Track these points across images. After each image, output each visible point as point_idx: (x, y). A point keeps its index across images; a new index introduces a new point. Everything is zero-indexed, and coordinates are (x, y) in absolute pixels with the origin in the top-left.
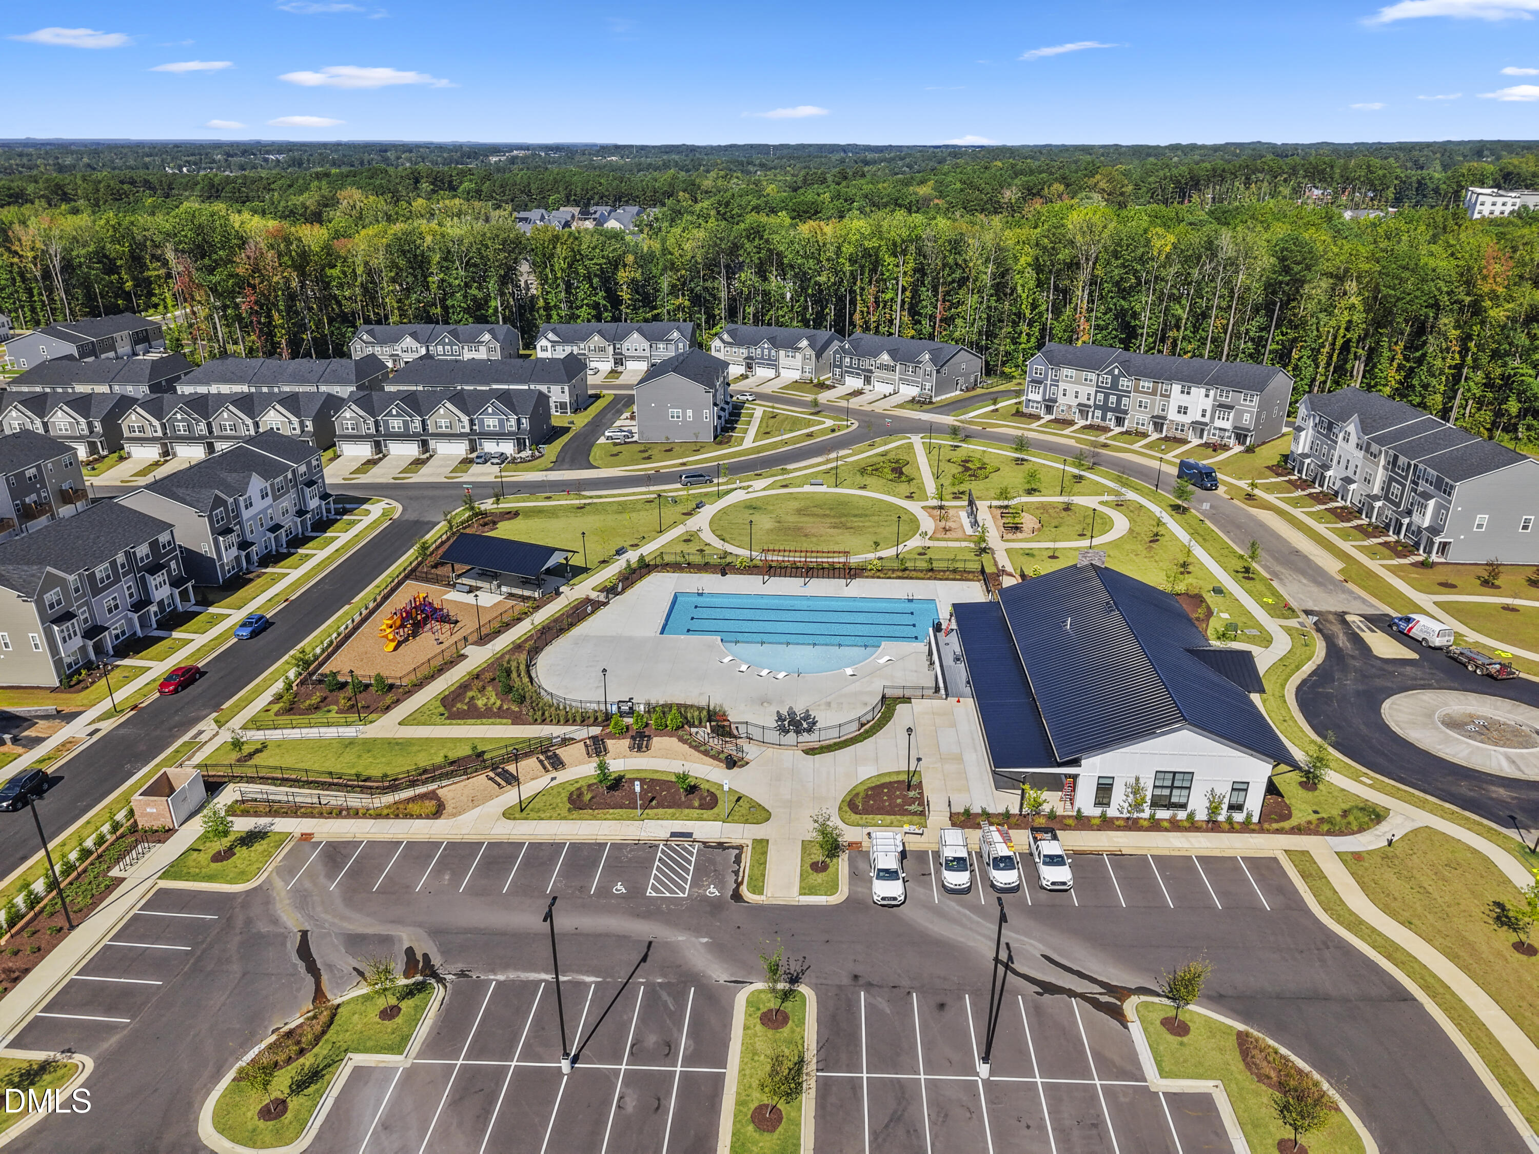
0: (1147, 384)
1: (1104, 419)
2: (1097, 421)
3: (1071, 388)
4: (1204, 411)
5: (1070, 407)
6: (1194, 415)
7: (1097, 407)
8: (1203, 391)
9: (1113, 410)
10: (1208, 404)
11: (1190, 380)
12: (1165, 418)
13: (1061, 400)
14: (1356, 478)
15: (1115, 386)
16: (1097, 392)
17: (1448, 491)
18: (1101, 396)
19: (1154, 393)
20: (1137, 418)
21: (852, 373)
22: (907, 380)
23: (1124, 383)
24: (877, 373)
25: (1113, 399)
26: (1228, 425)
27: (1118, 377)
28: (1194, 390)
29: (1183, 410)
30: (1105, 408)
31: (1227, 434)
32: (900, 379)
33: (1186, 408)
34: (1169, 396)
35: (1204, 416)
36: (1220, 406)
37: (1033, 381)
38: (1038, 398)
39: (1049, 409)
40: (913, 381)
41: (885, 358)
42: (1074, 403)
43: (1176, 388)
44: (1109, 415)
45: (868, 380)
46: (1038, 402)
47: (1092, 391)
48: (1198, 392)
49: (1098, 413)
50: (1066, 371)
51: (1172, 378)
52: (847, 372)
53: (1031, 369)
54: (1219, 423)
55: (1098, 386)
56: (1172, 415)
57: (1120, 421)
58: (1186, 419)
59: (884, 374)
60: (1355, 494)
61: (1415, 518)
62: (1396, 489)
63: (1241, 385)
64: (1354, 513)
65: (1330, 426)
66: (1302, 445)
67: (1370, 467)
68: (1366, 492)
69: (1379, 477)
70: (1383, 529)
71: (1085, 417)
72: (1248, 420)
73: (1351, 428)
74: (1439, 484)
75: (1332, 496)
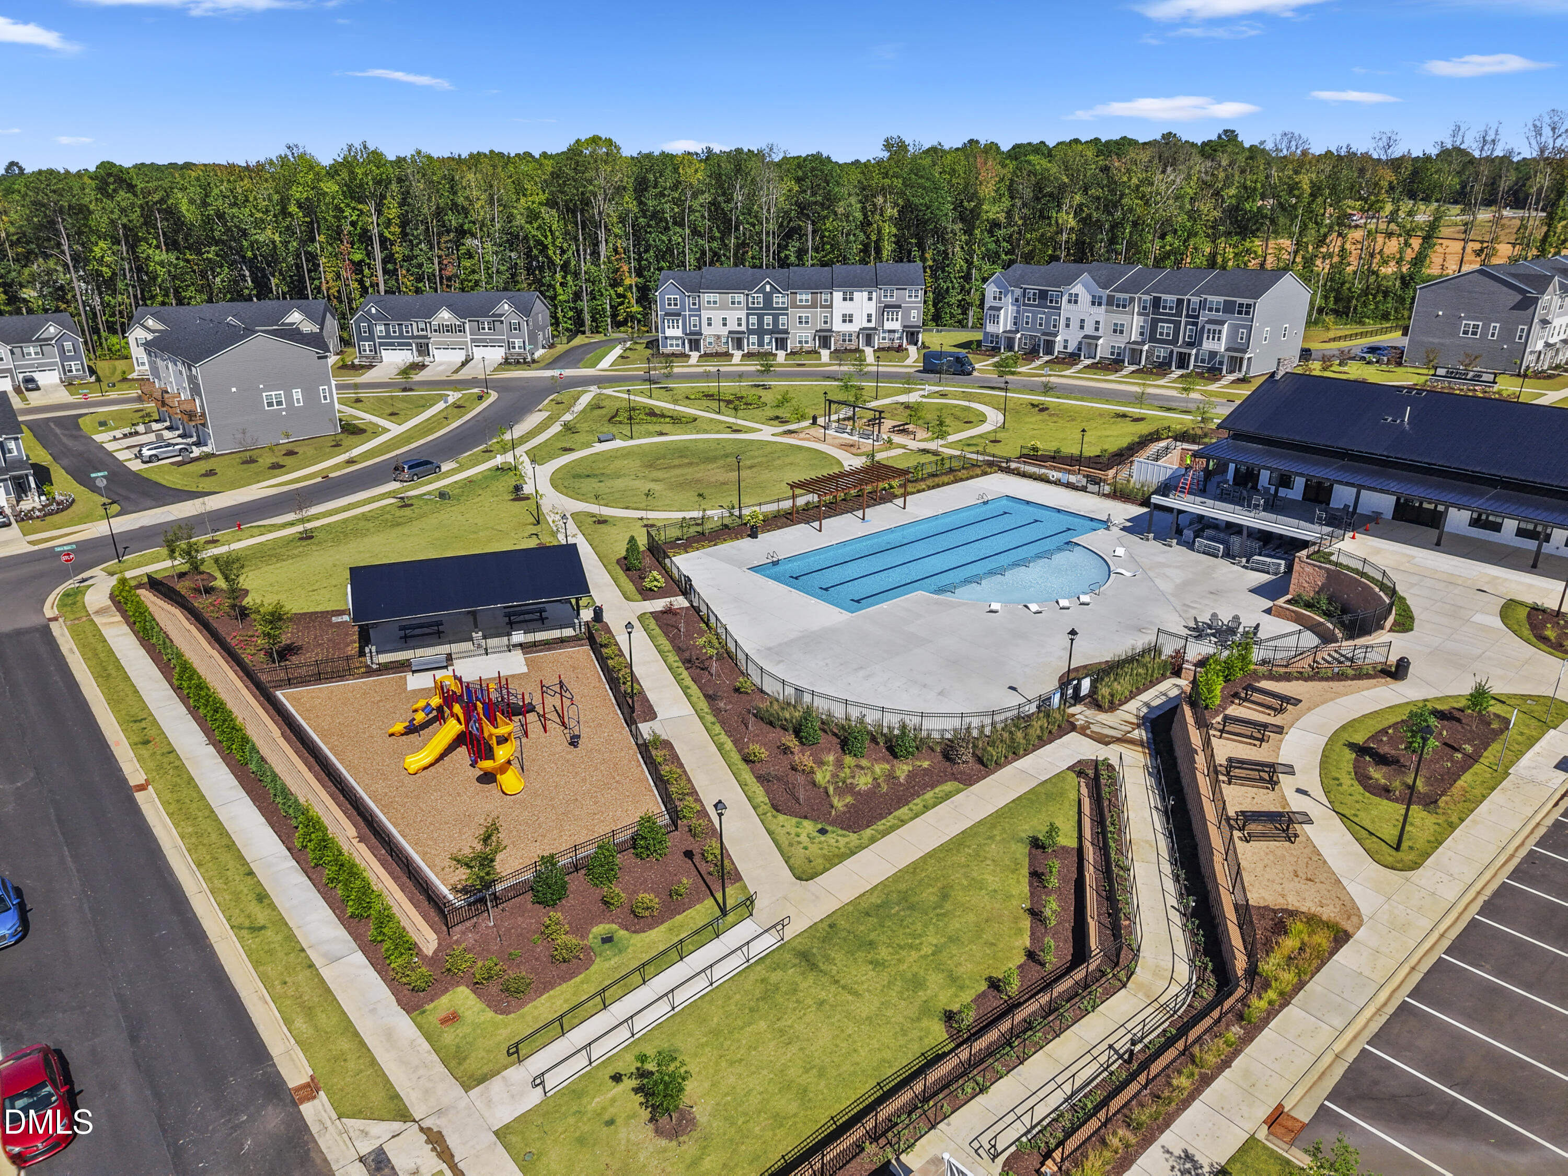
0: (804, 297)
1: (761, 344)
2: (755, 348)
3: (717, 316)
4: (869, 316)
5: (718, 337)
6: (860, 322)
7: (750, 332)
8: (865, 294)
9: (771, 332)
10: (871, 307)
11: (850, 285)
12: (831, 331)
13: (706, 330)
14: (1100, 333)
15: (768, 304)
16: (748, 315)
17: (1246, 310)
18: (753, 319)
19: (814, 306)
20: (801, 335)
21: (392, 344)
22: (484, 340)
23: (779, 300)
24: (435, 338)
25: (768, 319)
26: (897, 325)
27: (771, 293)
28: (856, 295)
29: (847, 318)
30: (760, 332)
31: (897, 335)
32: (473, 341)
33: (851, 316)
34: (831, 306)
35: (869, 321)
36: (886, 306)
37: (667, 314)
38: (678, 333)
39: (695, 345)
40: (492, 341)
41: (445, 316)
42: (724, 332)
43: (838, 295)
44: (767, 338)
45: (424, 350)
46: (677, 338)
47: (742, 314)
48: (860, 296)
49: (754, 338)
50: (706, 297)
51: (831, 286)
52: (381, 344)
53: (662, 300)
54: (888, 325)
55: (748, 308)
56: (838, 326)
57: (781, 344)
58: (853, 328)
59: (448, 338)
60: (1103, 348)
61: (1208, 345)
62: (1165, 328)
63: (902, 282)
64: (1114, 364)
65: (1043, 295)
66: (1003, 324)
67: (1119, 318)
68: (1120, 342)
69: (1135, 324)
70: (1161, 368)
71: (739, 345)
72: (915, 317)
73: (1078, 288)
74: (1229, 308)
75: (1072, 358)
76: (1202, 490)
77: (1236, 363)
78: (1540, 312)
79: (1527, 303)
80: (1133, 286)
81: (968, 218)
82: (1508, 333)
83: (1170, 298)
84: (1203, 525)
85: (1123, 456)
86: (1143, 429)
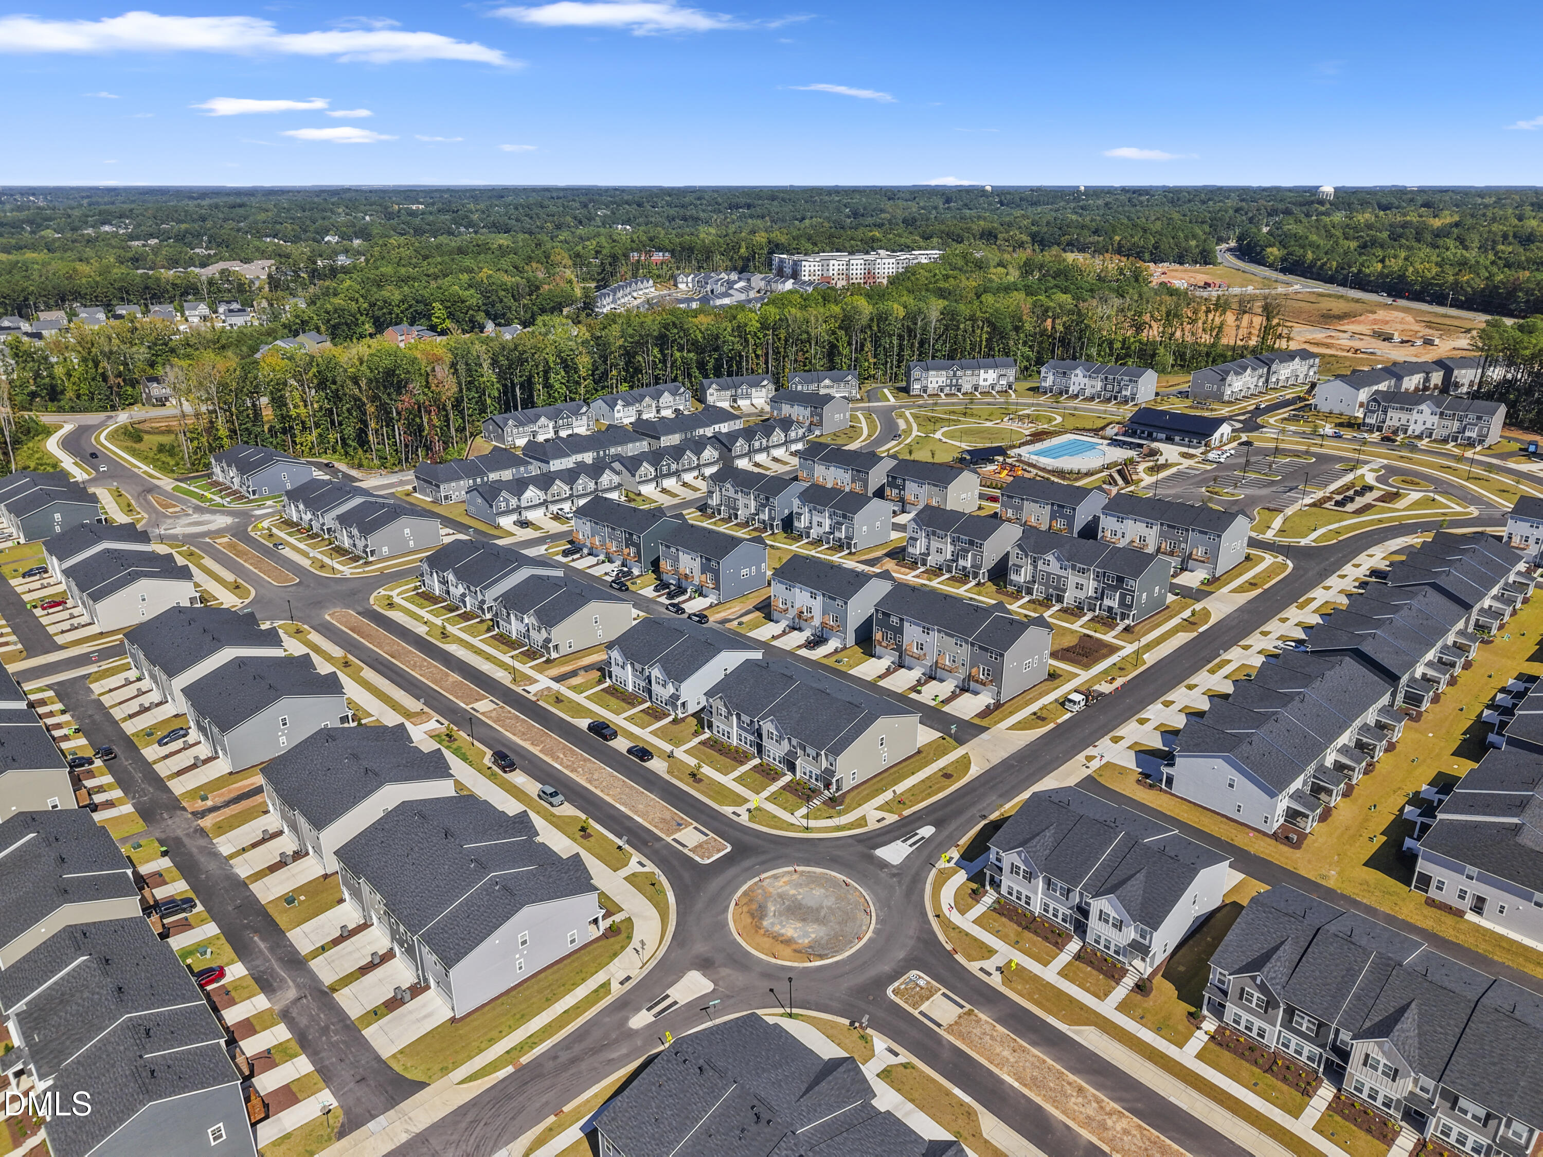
0: (969, 372)
1: (951, 390)
2: (948, 392)
3: (934, 380)
4: (994, 379)
5: (935, 388)
6: (990, 382)
7: (947, 386)
8: (993, 371)
9: (955, 386)
10: (995, 376)
11: (987, 367)
12: (979, 385)
13: (930, 386)
14: (1086, 388)
15: (955, 375)
16: (947, 379)
17: (1136, 382)
18: (949, 381)
19: (972, 375)
20: (967, 387)
22: (842, 391)
23: (959, 373)
25: (954, 381)
26: (1004, 382)
27: (956, 371)
28: (989, 371)
29: (985, 380)
30: (951, 386)
31: (1005, 386)
33: (987, 379)
34: (979, 375)
35: (994, 381)
36: (1001, 375)
37: (915, 380)
38: (919, 387)
39: (925, 391)
41: (828, 381)
42: (937, 386)
43: (982, 371)
44: (953, 388)
46: (918, 389)
47: (944, 379)
48: (991, 371)
49: (948, 388)
50: (931, 373)
51: (980, 368)
53: (914, 374)
54: (1001, 382)
55: (947, 377)
56: (982, 383)
57: (959, 390)
58: (988, 383)
59: (827, 390)
60: (1088, 393)
61: (1124, 393)
62: (1109, 387)
63: (1006, 366)
64: (1092, 399)
65: (1065, 373)
66: (1048, 383)
67: (1094, 383)
68: (1094, 391)
69: (1099, 385)
70: (1109, 400)
71: (942, 391)
72: (1012, 379)
73: (1078, 371)
74: (1130, 381)
75: (1076, 396)
76: (1124, 435)
77: (1133, 399)
78: (1228, 382)
79: (1224, 380)
80: (1097, 372)
81: (1017, 329)
82: (1219, 389)
83: (1111, 377)
84: (1125, 443)
85: (1103, 428)
86: (1106, 421)
